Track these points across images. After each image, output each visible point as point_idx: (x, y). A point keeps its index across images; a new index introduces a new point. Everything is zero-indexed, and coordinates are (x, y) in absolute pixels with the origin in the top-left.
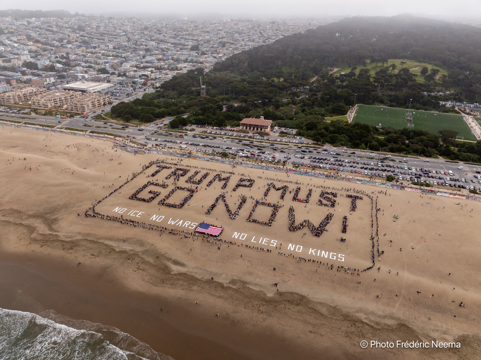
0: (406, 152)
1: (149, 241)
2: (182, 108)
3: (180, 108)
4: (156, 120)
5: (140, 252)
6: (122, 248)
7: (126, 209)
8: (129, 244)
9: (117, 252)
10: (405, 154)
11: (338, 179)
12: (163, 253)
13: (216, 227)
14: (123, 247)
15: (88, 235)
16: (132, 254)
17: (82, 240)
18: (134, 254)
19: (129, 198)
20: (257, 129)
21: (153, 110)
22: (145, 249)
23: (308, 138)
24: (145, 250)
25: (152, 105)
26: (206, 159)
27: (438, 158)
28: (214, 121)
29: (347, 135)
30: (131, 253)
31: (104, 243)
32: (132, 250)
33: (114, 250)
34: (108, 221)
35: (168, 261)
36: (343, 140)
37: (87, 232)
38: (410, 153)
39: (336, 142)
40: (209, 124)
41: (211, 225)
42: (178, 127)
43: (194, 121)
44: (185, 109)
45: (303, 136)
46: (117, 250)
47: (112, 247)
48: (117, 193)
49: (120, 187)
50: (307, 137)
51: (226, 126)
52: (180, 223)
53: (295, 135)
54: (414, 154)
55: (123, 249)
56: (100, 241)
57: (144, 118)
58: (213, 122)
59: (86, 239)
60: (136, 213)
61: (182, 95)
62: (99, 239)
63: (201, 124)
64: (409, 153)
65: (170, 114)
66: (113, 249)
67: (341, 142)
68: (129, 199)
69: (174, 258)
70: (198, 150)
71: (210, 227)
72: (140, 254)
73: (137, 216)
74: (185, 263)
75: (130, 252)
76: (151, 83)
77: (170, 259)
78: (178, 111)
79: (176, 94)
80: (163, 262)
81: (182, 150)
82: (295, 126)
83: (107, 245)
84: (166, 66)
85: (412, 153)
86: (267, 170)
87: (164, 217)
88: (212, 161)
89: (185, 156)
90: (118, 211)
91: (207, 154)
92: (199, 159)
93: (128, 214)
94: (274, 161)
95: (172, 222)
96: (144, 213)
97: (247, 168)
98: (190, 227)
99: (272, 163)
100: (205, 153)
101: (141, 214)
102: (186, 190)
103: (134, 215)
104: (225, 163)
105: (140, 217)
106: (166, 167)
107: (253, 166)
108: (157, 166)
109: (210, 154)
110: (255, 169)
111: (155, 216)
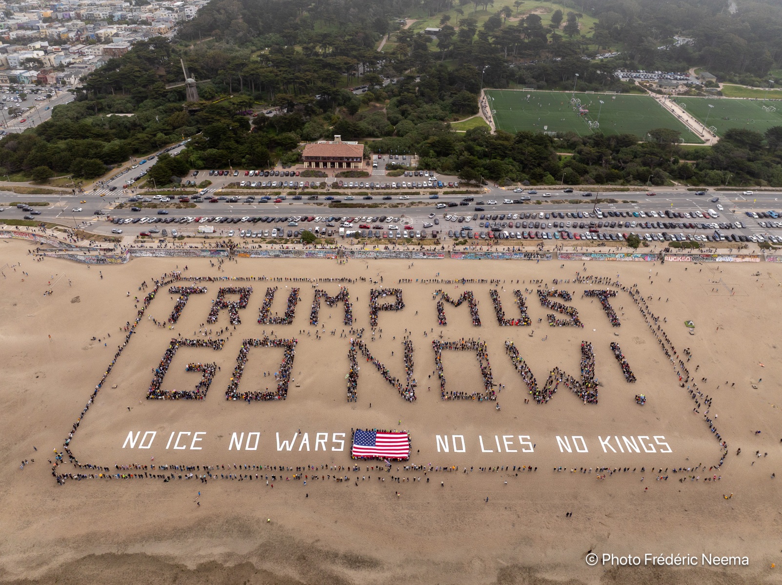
0: (622, 181)
1: (259, 514)
2: (160, 135)
3: (155, 135)
4: (110, 169)
5: (250, 554)
6: (200, 556)
7: (155, 433)
8: (211, 536)
9: (194, 572)
10: (622, 185)
11: (547, 257)
12: (310, 541)
13: (390, 433)
14: (202, 553)
15: (90, 539)
16: (235, 567)
17: (78, 561)
18: (240, 566)
19: (148, 398)
20: (341, 165)
21: (97, 147)
22: (260, 541)
23: (445, 172)
24: (261, 546)
25: (88, 134)
26: (272, 254)
27: (673, 185)
28: (243, 157)
29: (514, 159)
30: (230, 564)
31: (144, 555)
32: (229, 555)
33: (182, 569)
34: (124, 481)
35: (333, 562)
36: (511, 170)
37: (83, 531)
38: (630, 181)
39: (503, 177)
40: (237, 165)
41: (378, 432)
42: (171, 182)
43: (200, 163)
44: (166, 134)
45: (434, 169)
46: (191, 565)
47: (173, 559)
48: (106, 389)
49: (109, 370)
50: (443, 171)
51: (272, 165)
52: (303, 442)
53: (418, 169)
54: (636, 183)
55: (204, 557)
56: (131, 550)
57: (82, 168)
58: (244, 160)
59: (90, 556)
60: (186, 440)
61: (142, 101)
62: (126, 543)
63: (219, 168)
64: (628, 182)
65: (137, 152)
66: (177, 566)
67: (510, 175)
68: (147, 402)
69: (342, 550)
70: (245, 233)
71: (378, 435)
72: (254, 560)
73: (192, 448)
74: (376, 555)
75: (226, 561)
76: (57, 79)
77: (336, 555)
78: (152, 140)
79: (128, 101)
80: (323, 567)
81: (208, 238)
82: (407, 149)
83: (155, 559)
84: (72, 35)
85: (632, 182)
86: (408, 258)
87: (260, 435)
88: (286, 257)
89: (222, 253)
90: (137, 442)
91: (268, 240)
92: (256, 256)
93: (167, 448)
94: (415, 238)
95: (285, 445)
96: (205, 433)
97: (368, 260)
98: (333, 449)
99: (412, 242)
100: (262, 238)
101: (201, 439)
102: (272, 345)
103: (185, 447)
104: (316, 257)
105: (200, 448)
106: (194, 291)
107: (378, 254)
108: (171, 292)
109: (275, 240)
110: (383, 260)
111: (235, 435)
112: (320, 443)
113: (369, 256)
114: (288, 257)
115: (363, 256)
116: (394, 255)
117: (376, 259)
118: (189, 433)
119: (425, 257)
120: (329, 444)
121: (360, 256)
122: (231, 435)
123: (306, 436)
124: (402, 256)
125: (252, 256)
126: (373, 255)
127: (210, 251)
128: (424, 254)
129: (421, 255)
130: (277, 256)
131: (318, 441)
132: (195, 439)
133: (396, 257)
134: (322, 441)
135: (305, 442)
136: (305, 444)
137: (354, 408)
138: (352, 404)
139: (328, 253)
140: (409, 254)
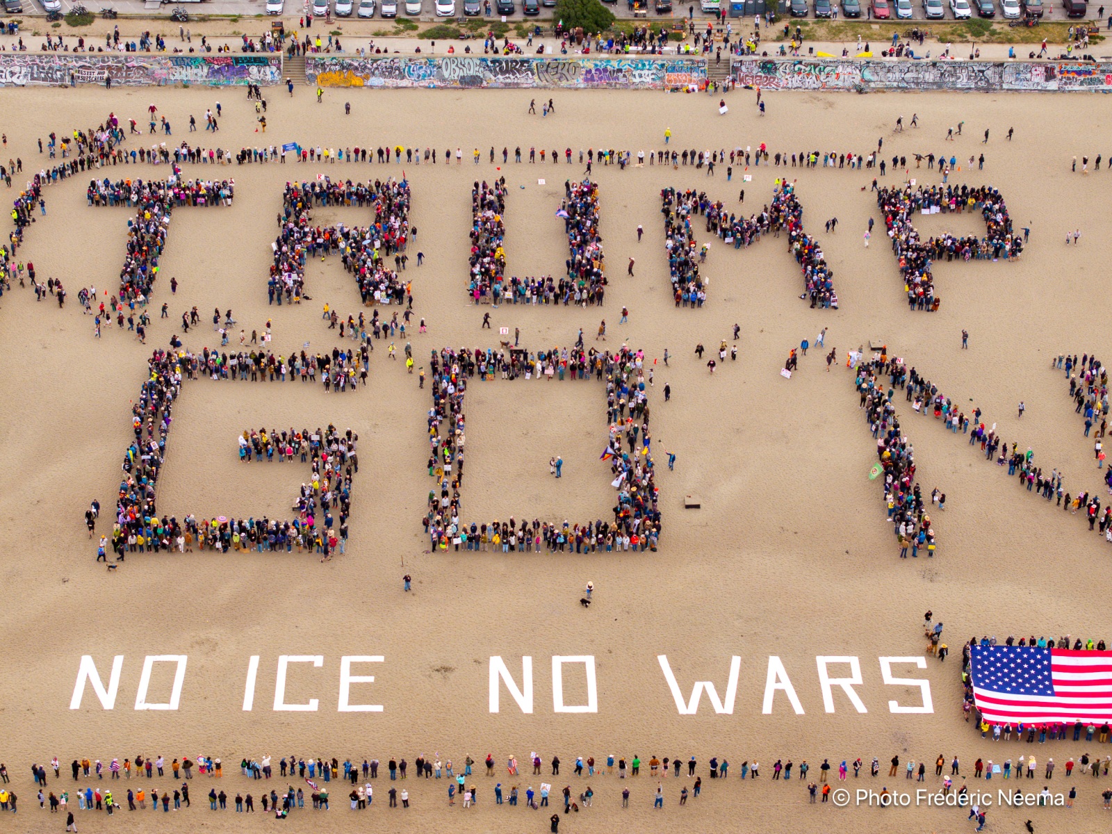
7: (180, 659)
19: (120, 544)
26: (454, 72)
34: (115, 819)
52: (771, 685)
60: (312, 682)
68: (120, 558)
73: (344, 706)
86: (987, 90)
87: (599, 666)
88: (507, 86)
89: (254, 69)
90: (120, 691)
91: (423, 28)
92: (390, 82)
93: (248, 705)
94: (998, 18)
95: (705, 697)
96: (380, 659)
97: (831, 97)
98: (894, 707)
99: (993, 33)
100: (399, 21)
101: (371, 679)
102: (550, 371)
103: (313, 705)
104: (626, 86)
105: (379, 708)
106: (189, 197)
107: (868, 75)
108: (95, 198)
109: (454, 26)
110: (889, 96)
111: (497, 665)
112: (837, 692)
113: (832, 81)
114: (516, 86)
115: (811, 82)
116: (930, 76)
117: (860, 91)
118: (318, 661)
119: (1053, 85)
120: (873, 690)
121: (795, 81)
122: (481, 663)
123: (775, 665)
124: (963, 81)
125: (375, 81)
126: (850, 77)
127: (208, 61)
128: (1050, 74)
129: (1038, 77)
130: (471, 82)
131: (826, 683)
132: (346, 680)
133: (939, 86)
134: (845, 684)
135: (779, 686)
136: (780, 696)
137: (931, 576)
138: (920, 562)
139: (674, 69)
140: (989, 73)
